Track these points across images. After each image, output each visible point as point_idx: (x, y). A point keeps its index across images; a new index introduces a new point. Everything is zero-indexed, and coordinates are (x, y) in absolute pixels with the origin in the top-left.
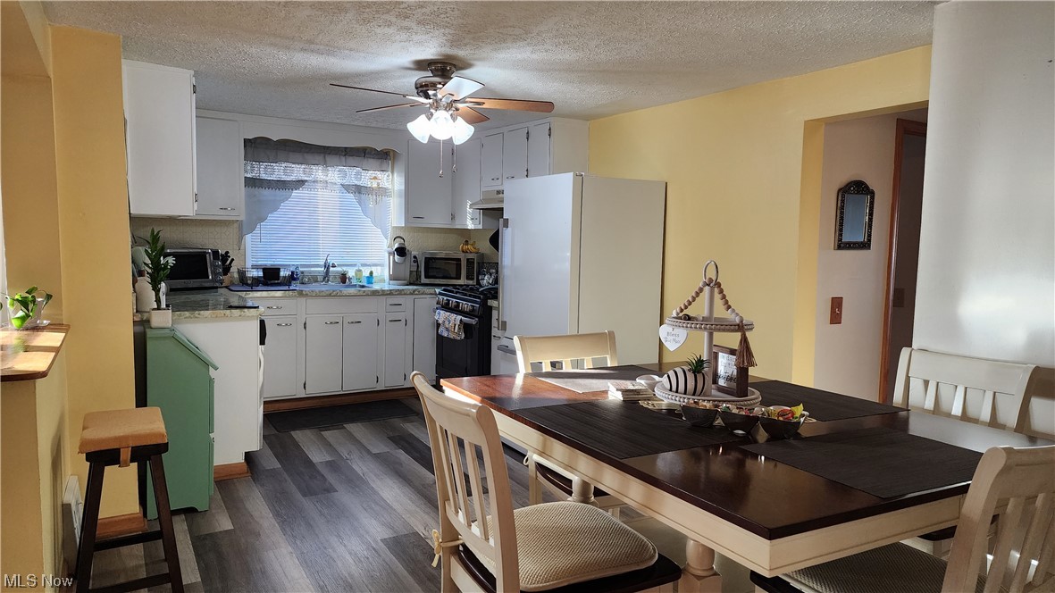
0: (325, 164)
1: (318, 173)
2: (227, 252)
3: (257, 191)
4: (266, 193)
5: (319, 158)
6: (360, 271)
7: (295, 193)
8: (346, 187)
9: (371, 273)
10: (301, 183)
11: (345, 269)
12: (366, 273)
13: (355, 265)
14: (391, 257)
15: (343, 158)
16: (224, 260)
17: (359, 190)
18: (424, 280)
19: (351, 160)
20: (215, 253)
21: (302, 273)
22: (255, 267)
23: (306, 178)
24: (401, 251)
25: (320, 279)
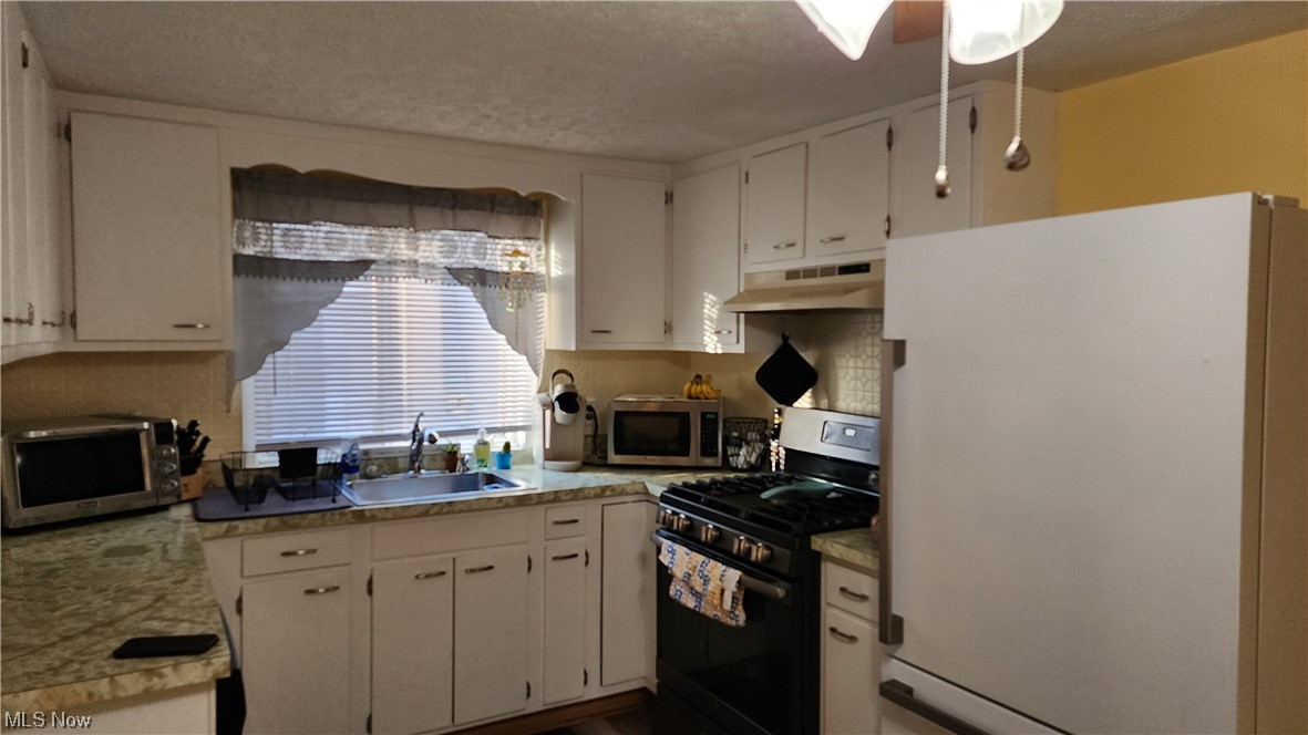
0: (413, 224)
1: (399, 243)
2: (194, 424)
3: (264, 285)
4: (287, 289)
5: (400, 212)
6: (485, 443)
7: (350, 287)
8: (458, 274)
9: (507, 446)
10: (359, 267)
11: (453, 440)
12: (497, 444)
13: (474, 432)
14: (548, 412)
15: (449, 214)
16: (187, 444)
17: (480, 278)
18: (614, 458)
19: (466, 217)
20: (163, 431)
21: (366, 452)
22: (261, 448)
23: (373, 256)
24: (568, 401)
25: (403, 463)
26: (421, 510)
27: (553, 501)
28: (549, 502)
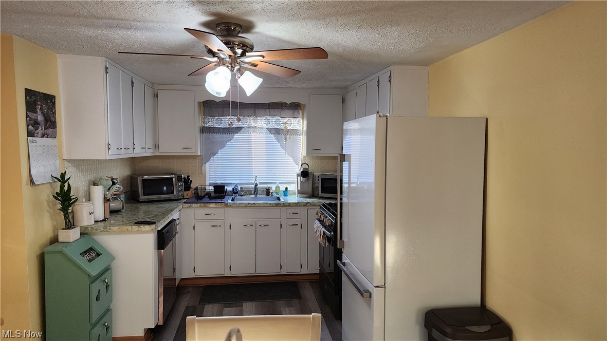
0: (255, 115)
1: (251, 121)
2: (188, 176)
3: (211, 135)
4: (217, 137)
5: (251, 111)
6: (279, 187)
7: (236, 136)
8: (270, 130)
9: (286, 188)
10: (239, 129)
11: (269, 186)
12: (282, 188)
13: (275, 183)
14: (299, 177)
15: (268, 111)
16: (187, 183)
17: (277, 132)
19: (272, 111)
20: (179, 178)
21: (241, 188)
22: (210, 185)
23: (242, 126)
24: (305, 174)
25: (253, 192)
26: (245, 205)
27: (288, 206)
28: (287, 206)
